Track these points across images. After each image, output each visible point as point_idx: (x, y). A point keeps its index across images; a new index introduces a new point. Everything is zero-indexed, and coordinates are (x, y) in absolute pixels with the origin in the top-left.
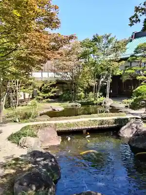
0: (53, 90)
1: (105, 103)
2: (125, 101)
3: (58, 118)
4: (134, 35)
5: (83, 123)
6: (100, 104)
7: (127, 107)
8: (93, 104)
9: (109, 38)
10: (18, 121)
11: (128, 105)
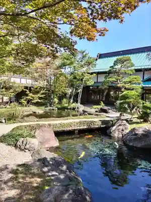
0: (42, 92)
1: (78, 108)
2: (95, 107)
3: (47, 119)
4: (99, 55)
5: (75, 124)
6: (74, 109)
7: (96, 111)
8: (67, 109)
9: (84, 54)
10: (4, 121)
11: (98, 110)
